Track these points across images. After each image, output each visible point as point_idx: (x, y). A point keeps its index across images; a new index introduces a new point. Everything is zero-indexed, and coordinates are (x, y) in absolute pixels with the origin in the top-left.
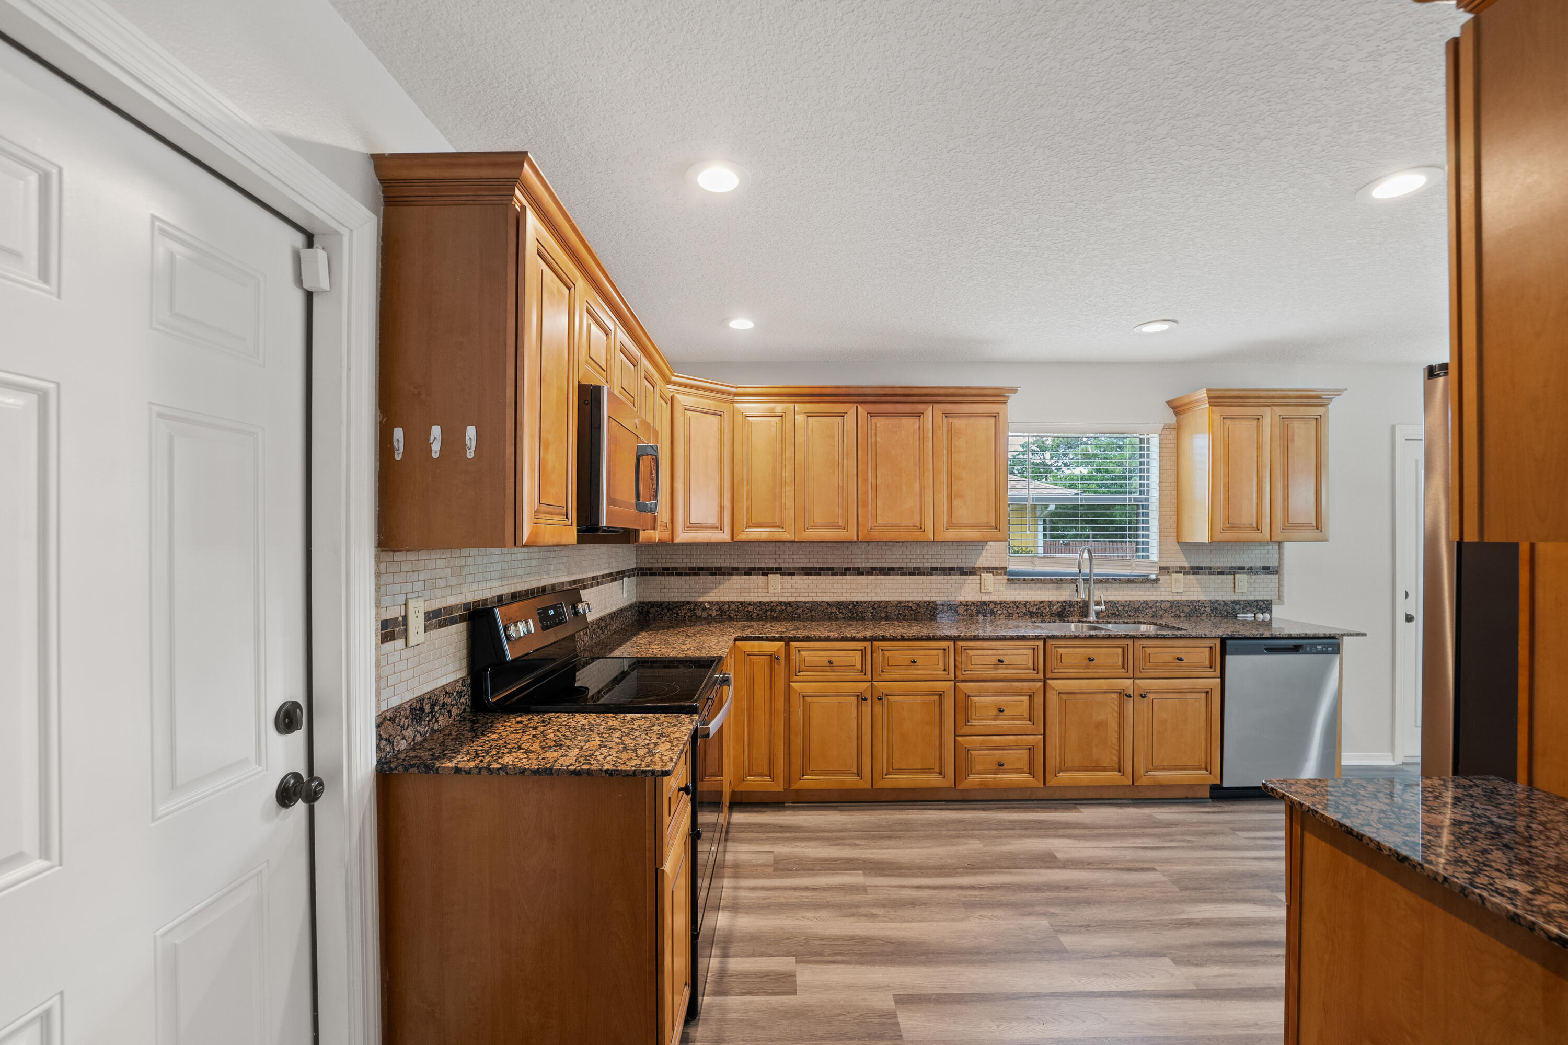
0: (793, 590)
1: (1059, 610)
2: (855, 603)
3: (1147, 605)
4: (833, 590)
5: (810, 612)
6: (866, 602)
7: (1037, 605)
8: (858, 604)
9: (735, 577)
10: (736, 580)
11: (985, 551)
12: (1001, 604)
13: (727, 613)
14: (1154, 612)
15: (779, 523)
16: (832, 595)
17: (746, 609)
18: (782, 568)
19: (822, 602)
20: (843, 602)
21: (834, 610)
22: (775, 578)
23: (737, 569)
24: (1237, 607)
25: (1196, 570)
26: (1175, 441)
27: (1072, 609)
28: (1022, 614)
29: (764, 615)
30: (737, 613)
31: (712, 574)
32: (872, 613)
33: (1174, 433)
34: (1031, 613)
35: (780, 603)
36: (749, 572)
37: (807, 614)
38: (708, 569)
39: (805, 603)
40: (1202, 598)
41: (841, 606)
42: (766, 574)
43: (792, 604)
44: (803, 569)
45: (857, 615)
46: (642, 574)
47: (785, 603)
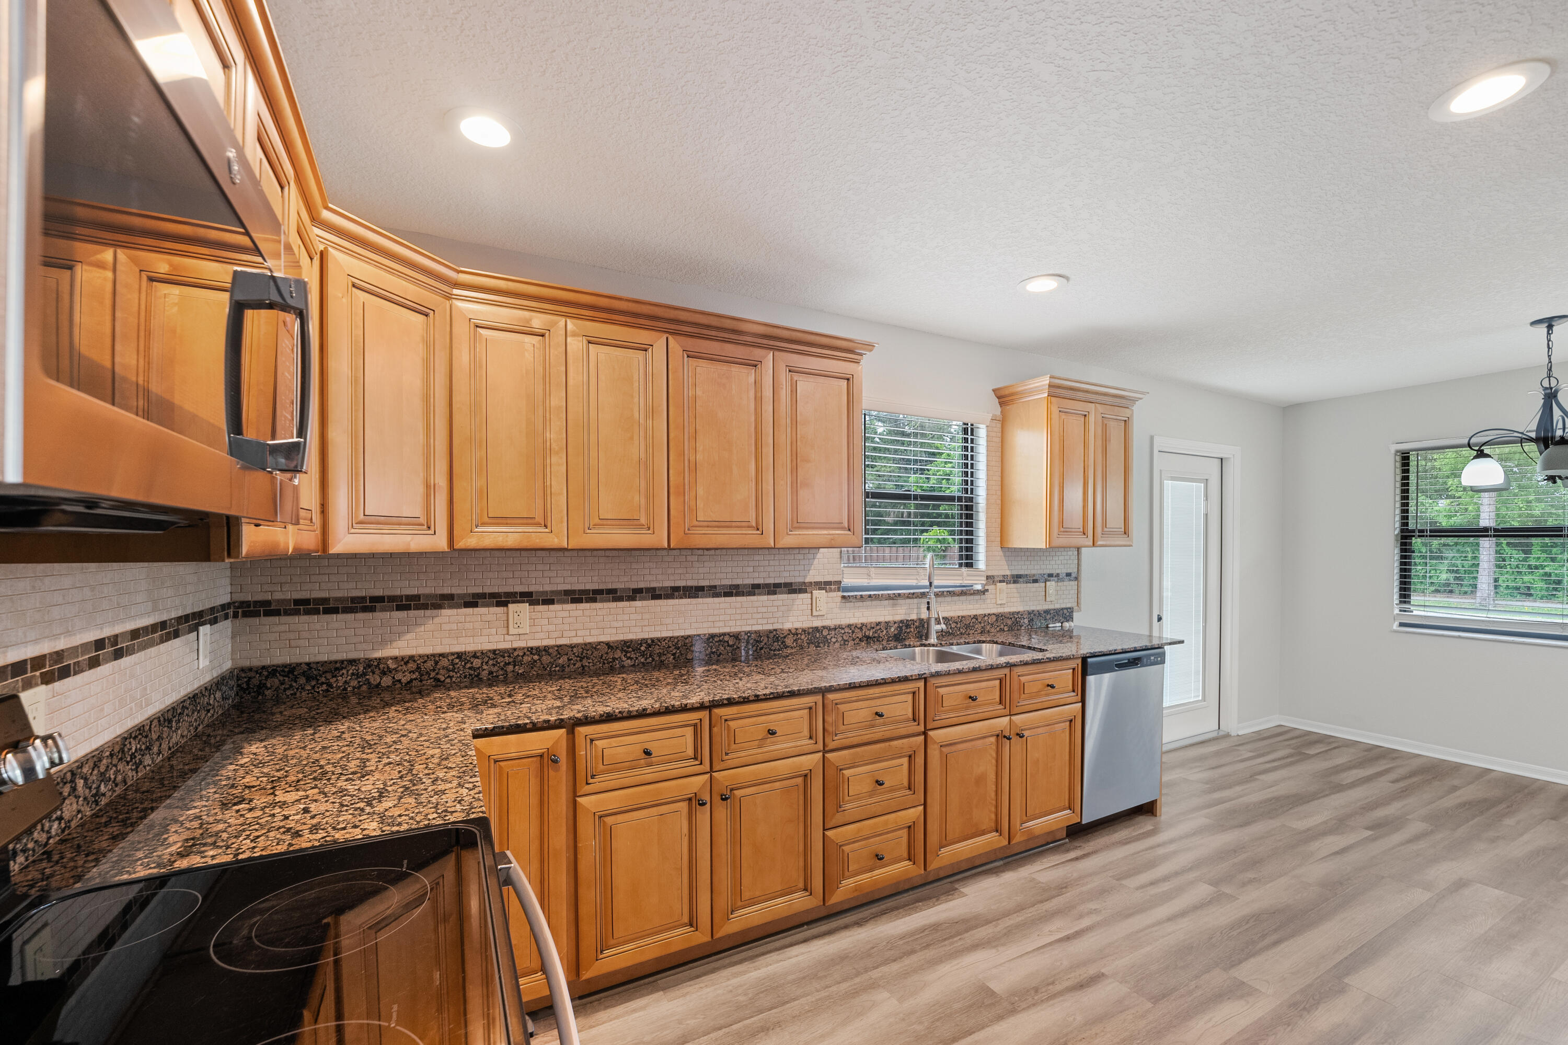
0: (552, 628)
1: (896, 632)
2: (649, 642)
3: (977, 619)
4: (615, 624)
5: (581, 661)
6: (665, 639)
7: (873, 628)
8: (653, 642)
9: (446, 612)
10: (448, 615)
11: (816, 561)
12: (835, 629)
13: (433, 674)
14: (983, 627)
15: (539, 518)
16: (614, 631)
17: (469, 665)
18: (532, 593)
19: (599, 643)
20: (631, 641)
21: (618, 654)
22: (521, 611)
23: (449, 597)
24: (1048, 617)
25: (1016, 579)
26: (1000, 435)
27: (908, 630)
28: (858, 640)
29: (501, 672)
30: (451, 674)
31: (400, 608)
32: (674, 654)
33: (999, 425)
34: (868, 638)
35: (531, 650)
36: (472, 601)
37: (574, 665)
38: (392, 599)
39: (572, 647)
40: (1020, 608)
41: (628, 647)
42: (505, 604)
43: (551, 651)
44: (567, 592)
45: (653, 660)
46: (245, 615)
47: (539, 650)
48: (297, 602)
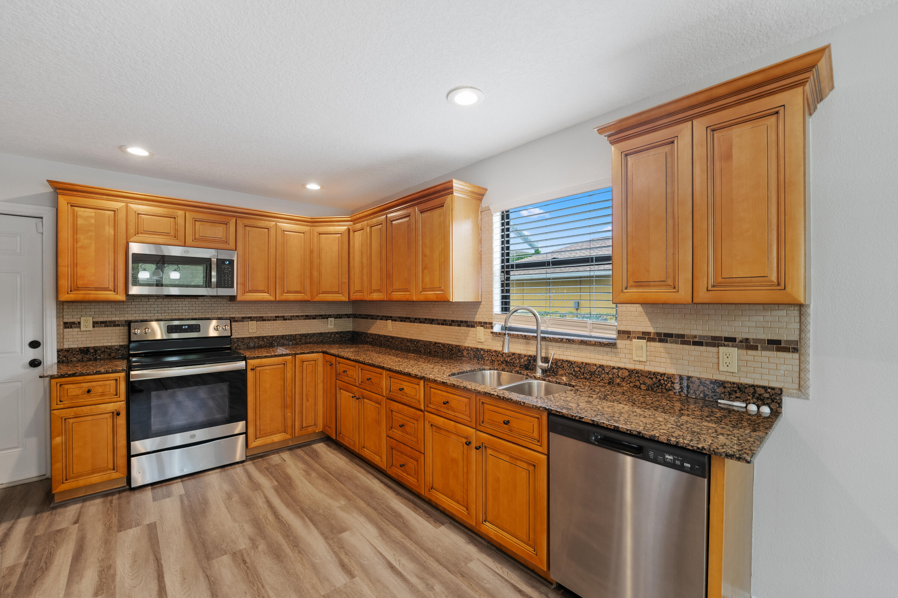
0: (396, 330)
1: (526, 363)
2: (417, 341)
3: (604, 370)
4: (410, 332)
5: (401, 344)
6: (422, 341)
7: (510, 356)
9: (378, 321)
11: (480, 310)
12: (488, 352)
13: (374, 340)
14: (611, 379)
17: (380, 339)
18: (392, 317)
19: (405, 338)
20: (413, 339)
21: (409, 344)
22: (390, 322)
23: (378, 316)
24: (720, 390)
25: (663, 337)
28: (500, 362)
30: (377, 341)
31: (372, 319)
32: (424, 348)
34: (507, 362)
36: (382, 318)
38: (370, 316)
39: (399, 338)
41: (412, 342)
42: (387, 320)
43: (395, 338)
44: (400, 317)
45: (418, 349)
46: (354, 317)
47: (392, 338)
48: (359, 315)
